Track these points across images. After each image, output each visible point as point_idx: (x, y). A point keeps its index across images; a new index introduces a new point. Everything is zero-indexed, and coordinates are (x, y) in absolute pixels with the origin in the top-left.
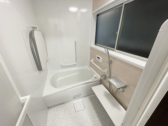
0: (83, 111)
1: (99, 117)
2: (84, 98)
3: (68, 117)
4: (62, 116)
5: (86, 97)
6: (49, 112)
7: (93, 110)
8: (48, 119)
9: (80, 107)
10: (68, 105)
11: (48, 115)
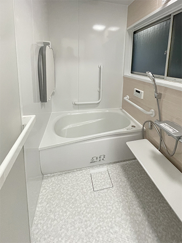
0: (109, 191)
1: (144, 208)
2: (111, 165)
3: (78, 199)
4: (67, 196)
5: (114, 165)
6: (44, 186)
7: (129, 191)
8: (41, 197)
9: (103, 183)
10: (80, 175)
11: (41, 190)
